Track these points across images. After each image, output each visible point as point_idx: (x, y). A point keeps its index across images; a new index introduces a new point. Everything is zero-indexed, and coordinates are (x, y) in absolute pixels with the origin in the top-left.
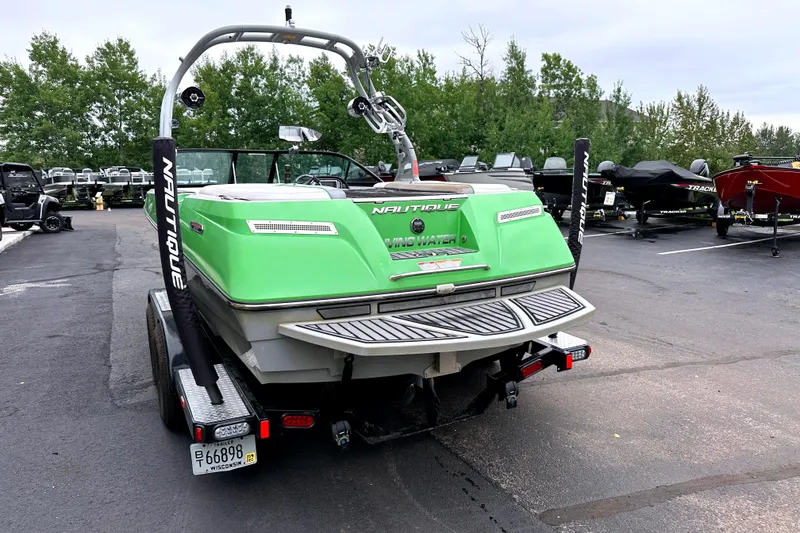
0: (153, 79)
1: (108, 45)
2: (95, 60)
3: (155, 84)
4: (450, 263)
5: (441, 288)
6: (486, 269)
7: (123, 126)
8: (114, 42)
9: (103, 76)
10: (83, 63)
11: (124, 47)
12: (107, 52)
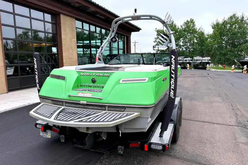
0: (199, 29)
1: (187, 21)
2: (183, 26)
3: (200, 31)
4: (88, 94)
5: (81, 102)
6: (101, 99)
7: (189, 44)
8: (189, 20)
9: (185, 30)
10: (180, 27)
11: (192, 21)
12: (187, 23)
